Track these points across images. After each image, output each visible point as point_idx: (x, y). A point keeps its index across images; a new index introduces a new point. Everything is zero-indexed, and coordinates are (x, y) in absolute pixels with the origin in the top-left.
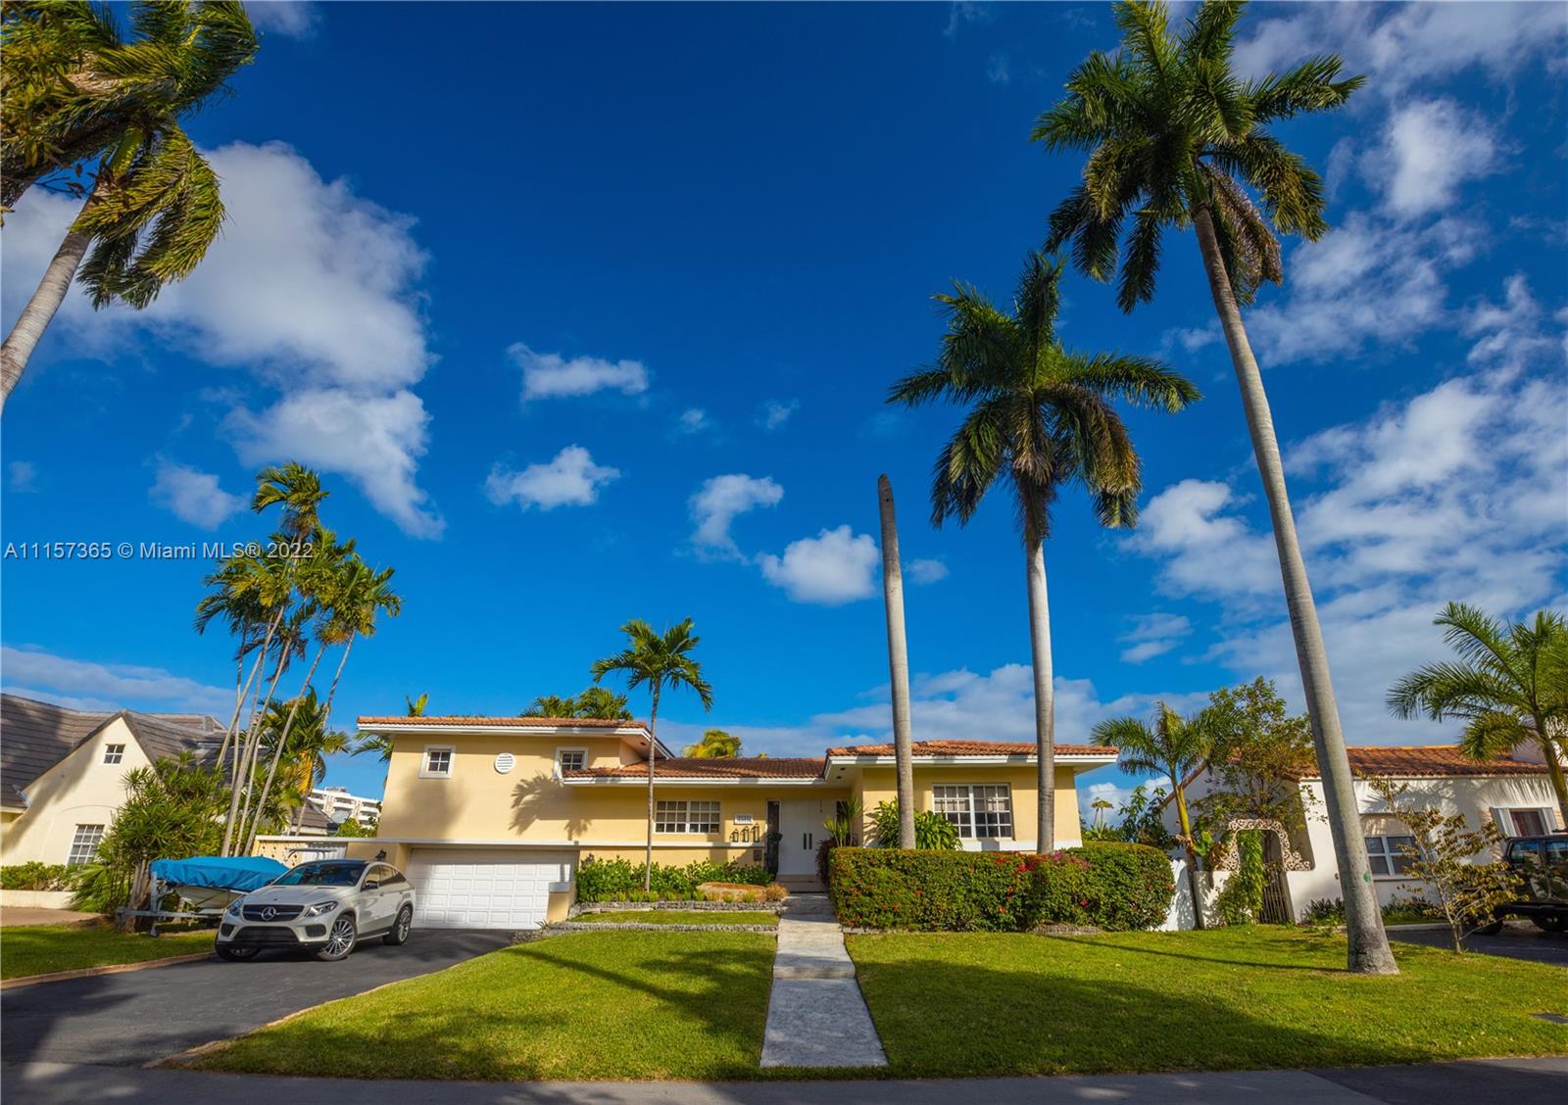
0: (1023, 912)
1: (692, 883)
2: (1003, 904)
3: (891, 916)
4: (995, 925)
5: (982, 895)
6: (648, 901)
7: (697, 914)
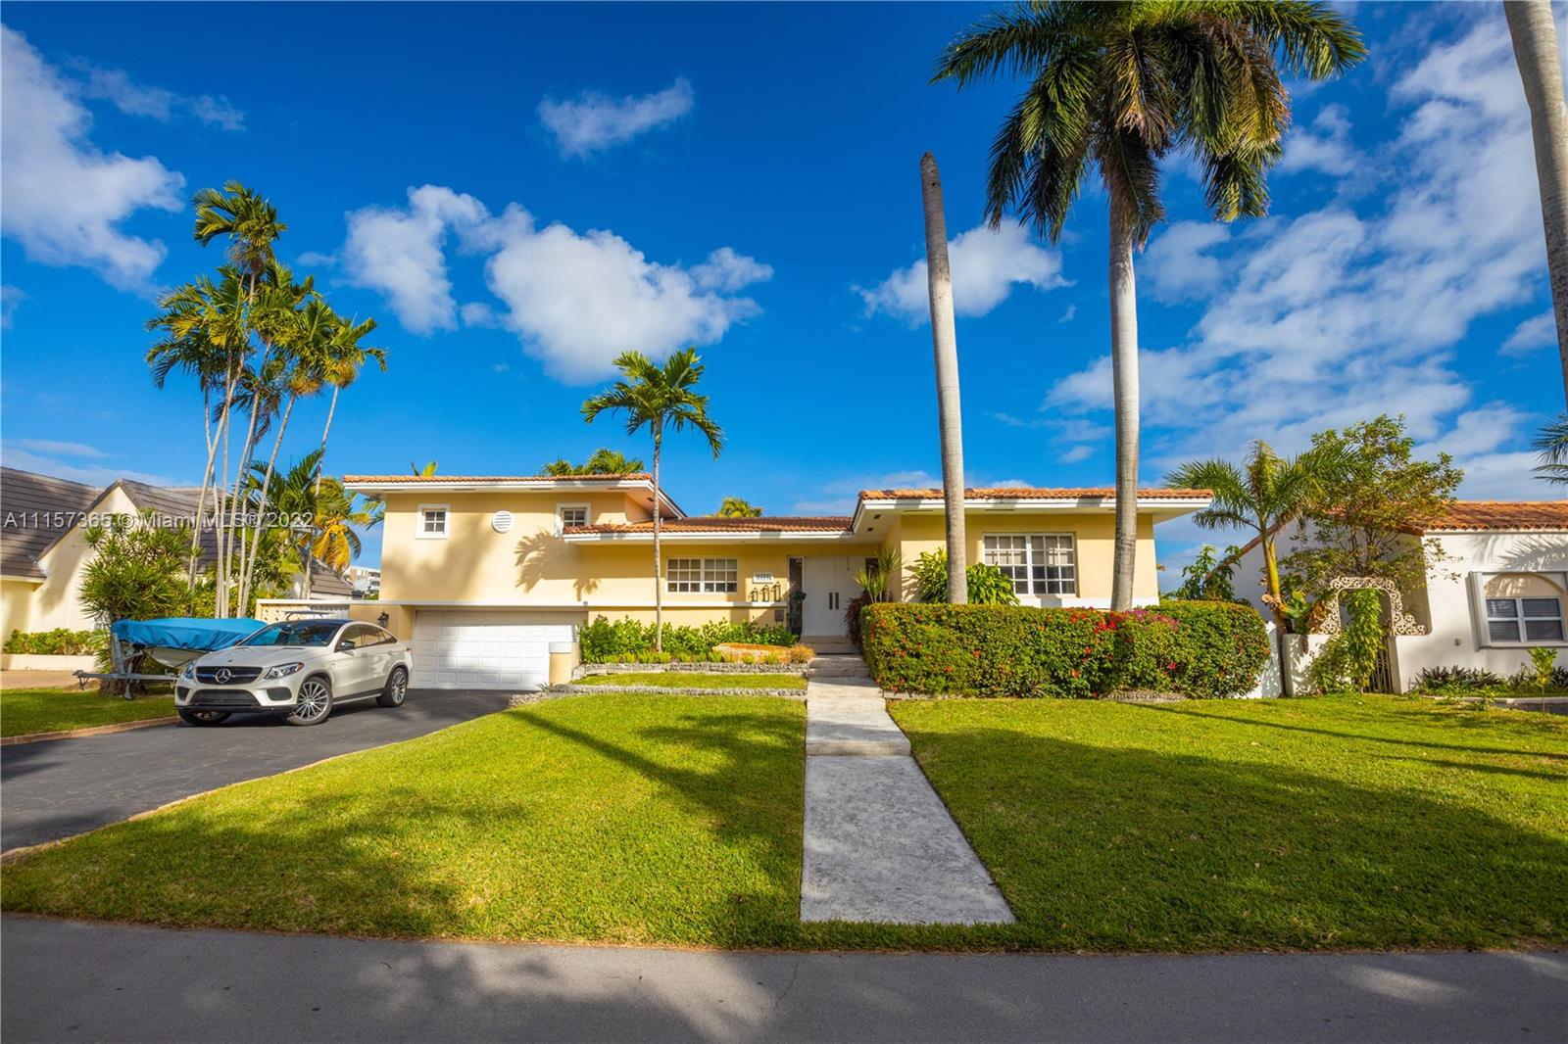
0: (1099, 677)
1: (708, 644)
2: (1076, 667)
3: (942, 680)
4: (1065, 690)
5: (1053, 658)
6: (659, 663)
7: (712, 677)
